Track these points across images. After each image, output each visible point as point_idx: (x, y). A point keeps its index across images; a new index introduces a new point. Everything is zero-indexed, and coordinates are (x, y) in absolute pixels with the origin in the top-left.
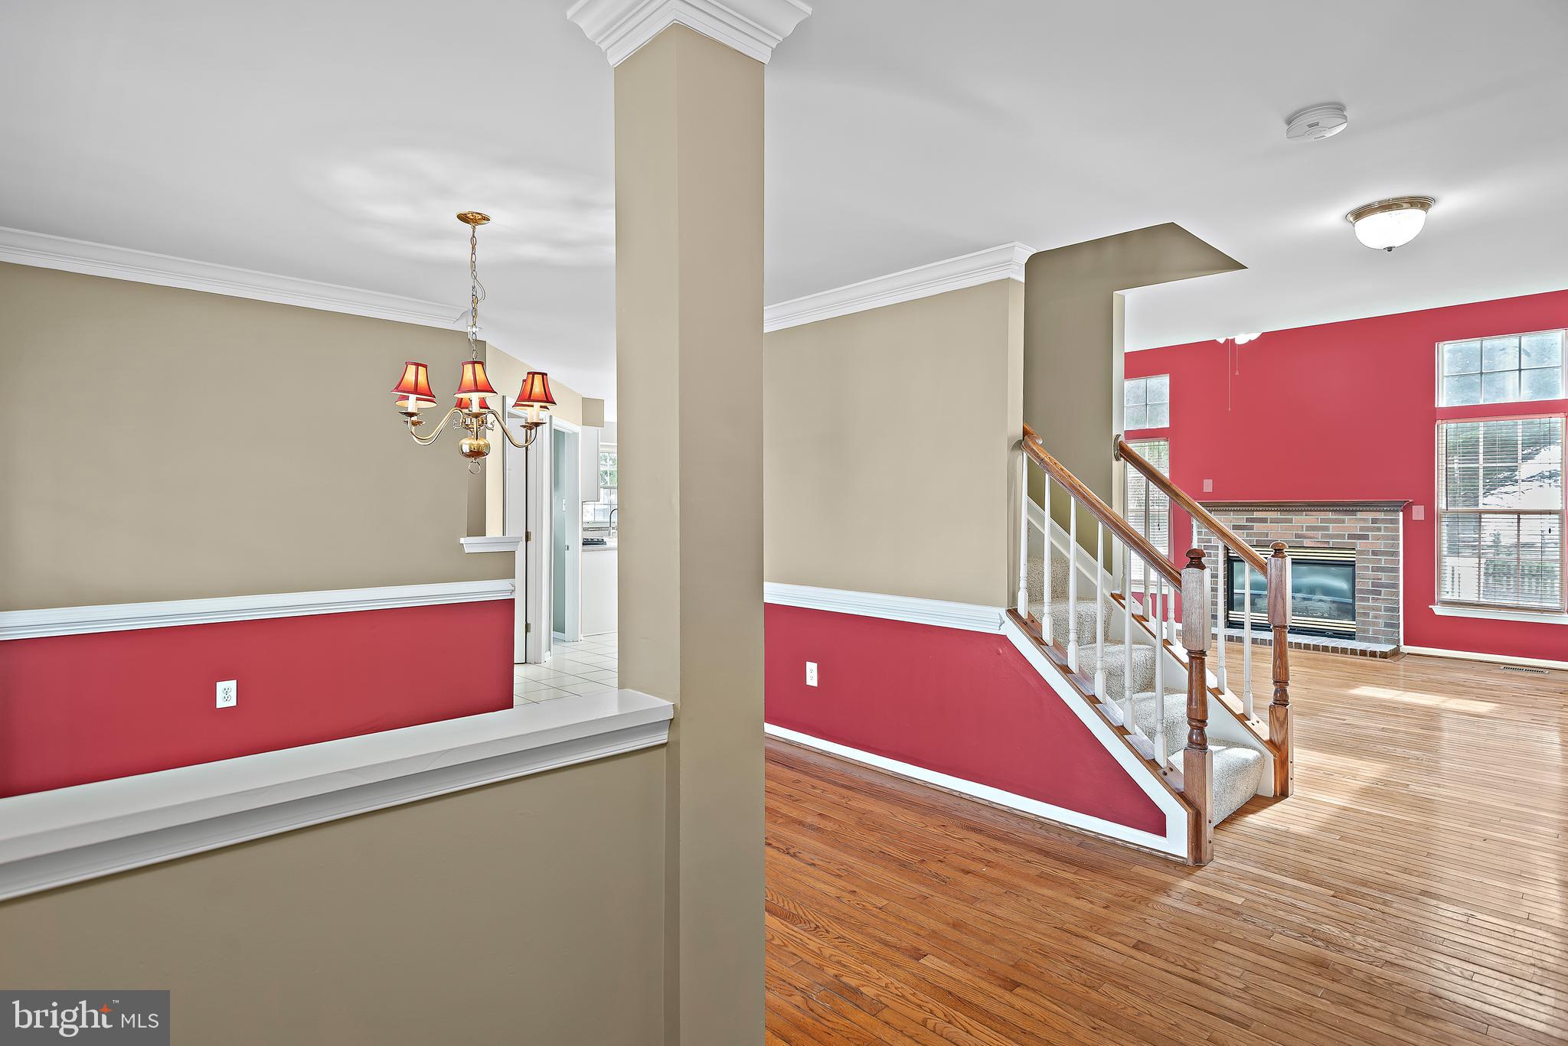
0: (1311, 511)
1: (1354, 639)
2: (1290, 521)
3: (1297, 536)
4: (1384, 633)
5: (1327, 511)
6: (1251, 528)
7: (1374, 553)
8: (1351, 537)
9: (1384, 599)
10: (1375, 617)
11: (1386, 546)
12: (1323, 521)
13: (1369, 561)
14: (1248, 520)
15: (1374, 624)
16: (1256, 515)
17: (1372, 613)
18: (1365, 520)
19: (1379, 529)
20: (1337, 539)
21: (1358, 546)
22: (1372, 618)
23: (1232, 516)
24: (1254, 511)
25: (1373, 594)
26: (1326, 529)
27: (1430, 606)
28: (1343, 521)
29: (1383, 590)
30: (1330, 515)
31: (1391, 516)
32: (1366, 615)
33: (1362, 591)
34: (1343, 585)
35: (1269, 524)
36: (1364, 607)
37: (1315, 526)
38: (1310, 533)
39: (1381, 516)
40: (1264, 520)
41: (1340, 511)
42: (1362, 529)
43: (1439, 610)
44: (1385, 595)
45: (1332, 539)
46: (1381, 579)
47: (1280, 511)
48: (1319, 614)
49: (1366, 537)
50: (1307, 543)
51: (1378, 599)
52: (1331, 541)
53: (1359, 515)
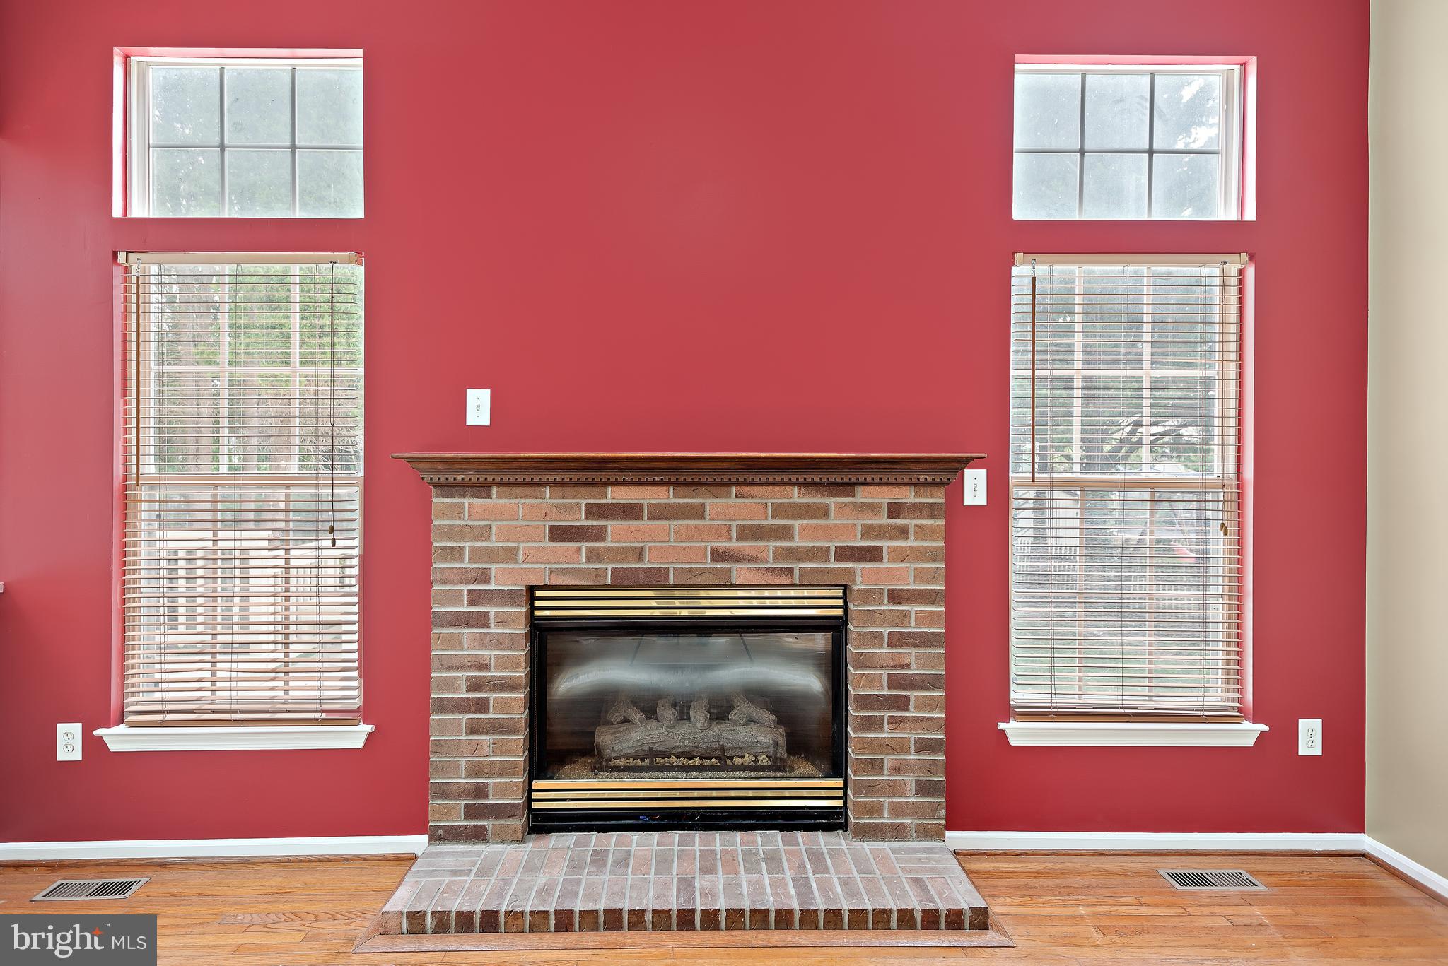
0: (752, 483)
1: (844, 827)
2: (699, 513)
3: (718, 556)
4: (917, 811)
5: (783, 483)
6: (600, 534)
7: (896, 597)
8: (845, 554)
9: (916, 720)
10: (897, 770)
11: (919, 576)
12: (779, 511)
13: (883, 618)
14: (593, 511)
15: (894, 788)
16: (615, 495)
17: (889, 759)
18: (873, 508)
19: (904, 532)
20: (811, 560)
21: (859, 580)
22: (890, 774)
23: (548, 497)
24: (606, 484)
25: (892, 708)
26: (786, 533)
27: (1002, 726)
28: (824, 512)
29: (913, 694)
30: (795, 496)
31: (931, 496)
32: (876, 765)
33: (865, 702)
34: (811, 682)
35: (645, 522)
36: (871, 745)
37: (760, 527)
38: (748, 546)
39: (907, 496)
40: (631, 512)
41: (813, 483)
42: (868, 532)
43: (1018, 733)
44: (918, 709)
45: (800, 560)
46: (908, 666)
47: (676, 484)
48: (748, 759)
49: (873, 554)
50: (740, 573)
51: (902, 720)
52: (797, 566)
53: (864, 495)
